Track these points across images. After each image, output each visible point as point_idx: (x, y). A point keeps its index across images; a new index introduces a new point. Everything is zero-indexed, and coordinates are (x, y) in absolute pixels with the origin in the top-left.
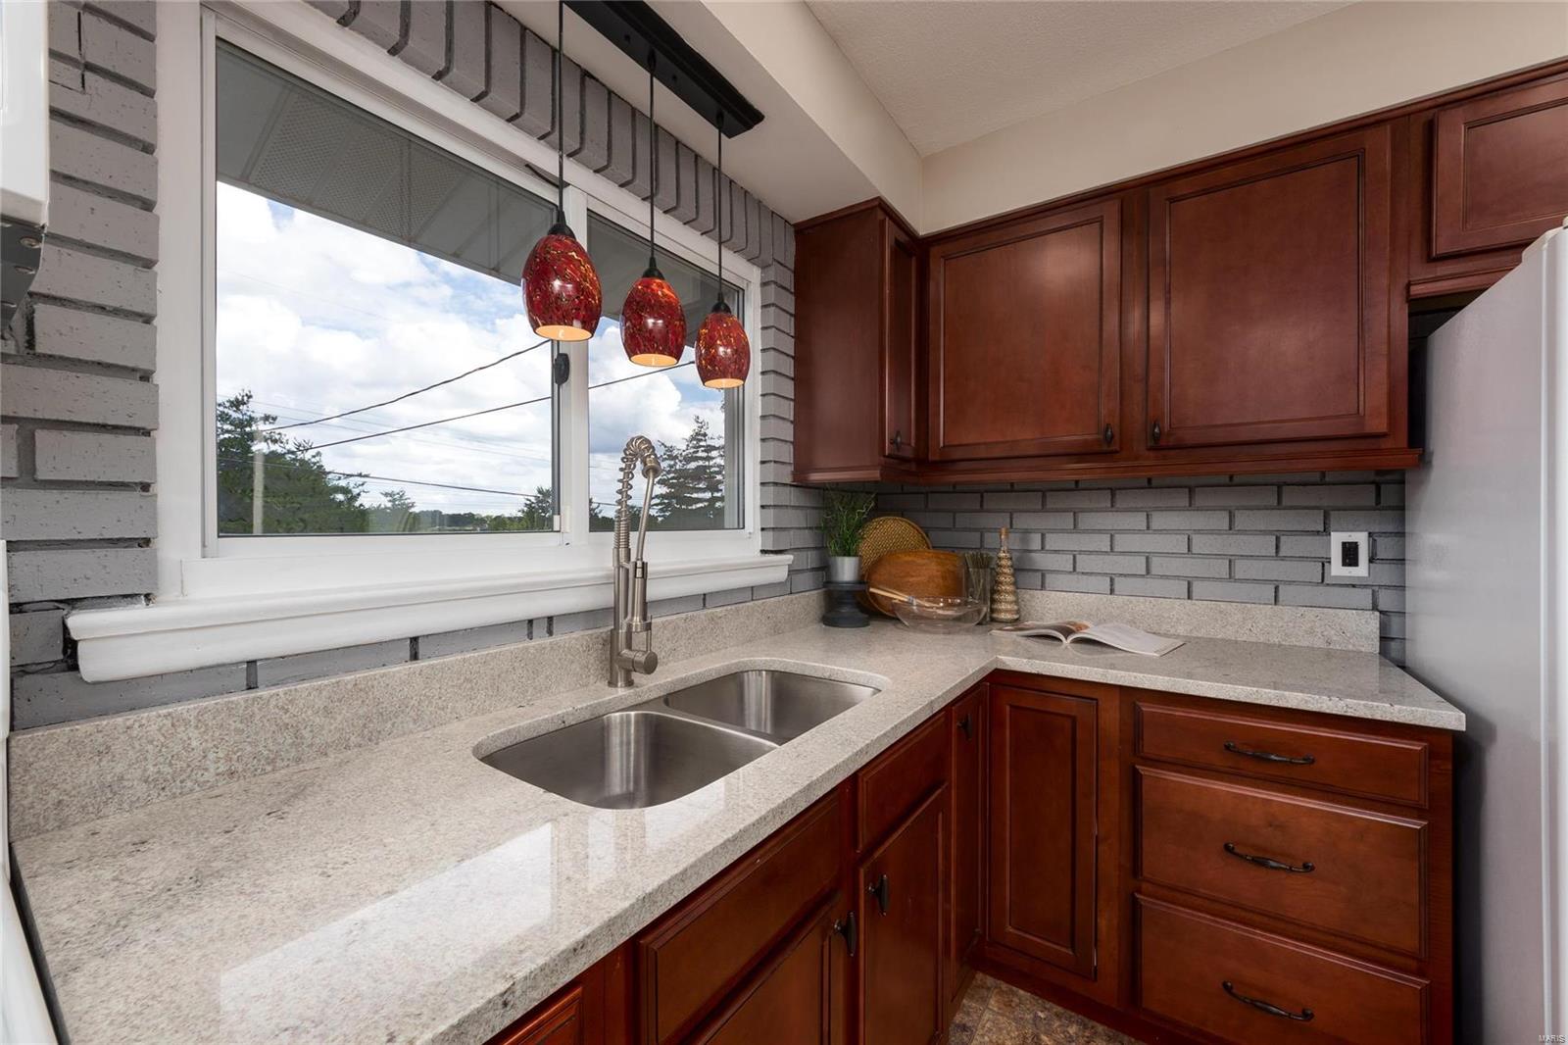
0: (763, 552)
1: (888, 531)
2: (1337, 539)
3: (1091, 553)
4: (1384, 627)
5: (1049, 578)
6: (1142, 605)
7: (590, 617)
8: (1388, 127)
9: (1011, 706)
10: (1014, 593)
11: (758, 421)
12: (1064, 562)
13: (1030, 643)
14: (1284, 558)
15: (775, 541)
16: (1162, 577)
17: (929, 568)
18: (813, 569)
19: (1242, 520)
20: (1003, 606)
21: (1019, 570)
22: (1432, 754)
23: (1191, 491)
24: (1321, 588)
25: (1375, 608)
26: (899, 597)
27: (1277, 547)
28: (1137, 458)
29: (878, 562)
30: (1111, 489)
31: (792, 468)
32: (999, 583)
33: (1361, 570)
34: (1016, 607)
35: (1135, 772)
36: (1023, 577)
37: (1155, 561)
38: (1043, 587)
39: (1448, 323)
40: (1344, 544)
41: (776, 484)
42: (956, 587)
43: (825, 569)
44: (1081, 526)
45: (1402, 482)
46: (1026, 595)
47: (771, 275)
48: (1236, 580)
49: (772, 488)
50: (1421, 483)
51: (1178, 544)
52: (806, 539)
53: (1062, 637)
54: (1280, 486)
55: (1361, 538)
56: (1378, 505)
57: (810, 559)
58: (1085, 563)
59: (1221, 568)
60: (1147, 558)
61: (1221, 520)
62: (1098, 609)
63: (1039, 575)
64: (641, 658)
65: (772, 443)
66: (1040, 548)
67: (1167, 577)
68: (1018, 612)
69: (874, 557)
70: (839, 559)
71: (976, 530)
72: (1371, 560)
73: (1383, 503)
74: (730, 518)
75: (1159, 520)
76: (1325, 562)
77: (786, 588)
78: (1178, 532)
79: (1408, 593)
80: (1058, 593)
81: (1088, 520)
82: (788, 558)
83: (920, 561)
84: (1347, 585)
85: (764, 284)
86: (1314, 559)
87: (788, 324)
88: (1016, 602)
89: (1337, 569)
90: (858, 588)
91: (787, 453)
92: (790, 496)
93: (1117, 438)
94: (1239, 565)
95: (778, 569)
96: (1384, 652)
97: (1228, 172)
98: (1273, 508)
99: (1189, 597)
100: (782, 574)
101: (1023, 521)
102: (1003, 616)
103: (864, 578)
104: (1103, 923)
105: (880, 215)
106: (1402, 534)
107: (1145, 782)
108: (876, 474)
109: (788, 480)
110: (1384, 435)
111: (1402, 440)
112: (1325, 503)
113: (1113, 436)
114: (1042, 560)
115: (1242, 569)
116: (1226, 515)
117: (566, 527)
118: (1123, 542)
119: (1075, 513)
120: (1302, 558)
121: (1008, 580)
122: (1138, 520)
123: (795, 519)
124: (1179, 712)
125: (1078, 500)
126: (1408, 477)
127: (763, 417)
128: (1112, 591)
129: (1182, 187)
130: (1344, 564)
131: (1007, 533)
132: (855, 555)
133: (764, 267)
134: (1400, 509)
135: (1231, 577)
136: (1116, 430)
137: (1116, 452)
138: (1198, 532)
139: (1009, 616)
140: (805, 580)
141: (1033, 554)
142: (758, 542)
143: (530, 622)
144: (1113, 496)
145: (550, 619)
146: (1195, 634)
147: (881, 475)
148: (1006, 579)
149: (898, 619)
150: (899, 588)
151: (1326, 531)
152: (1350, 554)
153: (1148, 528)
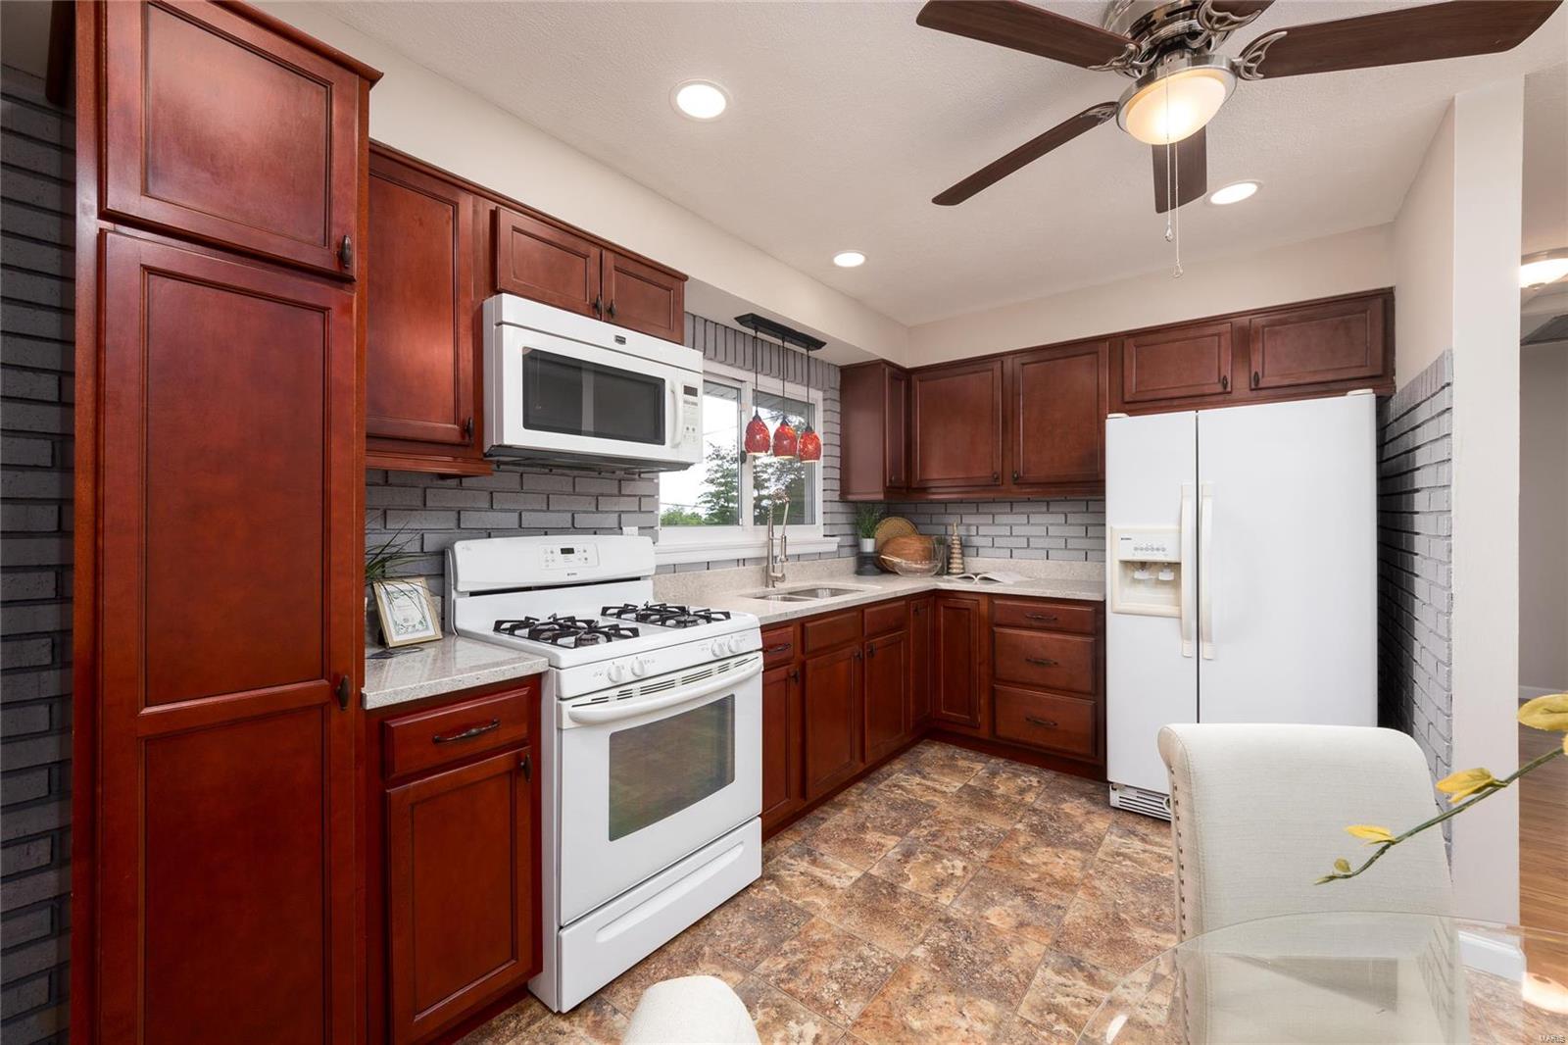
0: (825, 536)
1: (892, 526)
3: (1001, 536)
5: (980, 551)
6: (1025, 563)
7: (757, 560)
8: (1107, 343)
9: (944, 607)
10: (962, 558)
11: (822, 469)
12: (988, 542)
13: (960, 581)
14: (1088, 538)
15: (831, 529)
16: (1036, 548)
17: (915, 545)
18: (851, 546)
20: (954, 566)
21: (965, 546)
23: (1048, 503)
26: (896, 560)
27: (1087, 533)
29: (886, 543)
30: (1010, 502)
31: (839, 493)
32: (952, 553)
34: (962, 566)
35: (993, 631)
36: (967, 551)
37: (1031, 540)
38: (978, 554)
41: (831, 501)
42: (930, 555)
43: (857, 545)
44: (996, 522)
46: (967, 559)
47: (828, 395)
48: (1069, 549)
49: (829, 504)
51: (1042, 531)
52: (847, 529)
53: (975, 577)
54: (1087, 501)
57: (849, 540)
58: (998, 542)
59: (1061, 543)
60: (1028, 539)
61: (1061, 518)
62: (1003, 567)
63: (975, 549)
64: (780, 575)
65: (829, 481)
66: (975, 534)
68: (963, 569)
69: (885, 539)
70: (864, 540)
71: (943, 524)
74: (807, 518)
75: (1034, 519)
77: (837, 554)
78: (1041, 525)
80: (985, 558)
81: (999, 519)
82: (838, 539)
83: (910, 542)
85: (824, 400)
87: (837, 418)
88: (963, 564)
90: (876, 555)
91: (836, 485)
92: (838, 507)
93: (1000, 478)
94: (1070, 541)
95: (832, 545)
97: (1045, 355)
98: (1084, 512)
99: (1047, 559)
100: (834, 547)
101: (967, 519)
102: (954, 571)
103: (878, 551)
105: (883, 365)
107: (997, 635)
108: (881, 497)
109: (837, 499)
113: (997, 477)
114: (977, 541)
116: (1064, 516)
117: (745, 523)
118: (1017, 530)
119: (993, 516)
120: (1098, 537)
122: (1023, 519)
123: (841, 519)
125: (995, 508)
127: (824, 467)
128: (1011, 557)
129: (1027, 358)
131: (958, 526)
132: (873, 537)
133: (825, 391)
135: (1067, 548)
136: (1000, 473)
137: (1000, 485)
138: (1052, 524)
139: (958, 571)
140: (847, 551)
141: (972, 538)
142: (822, 531)
143: (738, 560)
144: (1012, 505)
145: (744, 560)
146: (1047, 577)
147: (885, 497)
148: (956, 550)
149: (897, 573)
150: (898, 556)
153: (1028, 523)
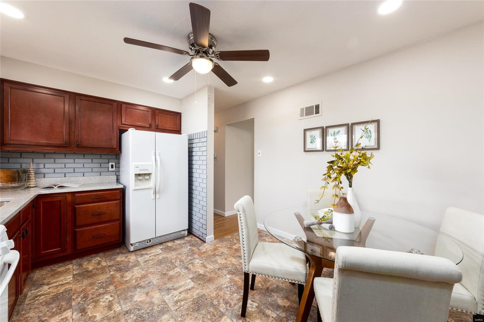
2: (110, 164)
3: (59, 168)
4: (117, 178)
5: (46, 175)
6: (73, 179)
9: (42, 202)
10: (35, 179)
12: (51, 171)
14: (101, 168)
19: (94, 161)
20: (31, 183)
21: (37, 173)
22: (120, 192)
23: (84, 155)
24: (108, 172)
25: (116, 175)
27: (101, 166)
28: (73, 148)
30: (65, 154)
32: (30, 177)
33: (114, 169)
35: (75, 207)
36: (38, 175)
37: (76, 169)
38: (44, 177)
39: (124, 133)
40: (111, 165)
45: (119, 155)
46: (39, 180)
48: (93, 172)
50: (121, 155)
51: (81, 165)
53: (54, 187)
54: (101, 155)
55: (114, 164)
56: (116, 159)
58: (57, 171)
59: (90, 170)
60: (74, 169)
61: (90, 161)
62: (61, 181)
63: (43, 174)
66: (43, 167)
67: (78, 172)
68: (37, 184)
71: (19, 163)
72: (115, 167)
73: (117, 158)
75: (76, 161)
76: (108, 168)
79: (120, 172)
80: (50, 178)
81: (58, 161)
84: (111, 172)
86: (107, 167)
88: (36, 182)
89: (110, 169)
93: (68, 143)
94: (94, 169)
96: (117, 182)
97: (91, 99)
98: (100, 159)
99: (84, 176)
101: (36, 161)
102: (32, 186)
104: (68, 239)
106: (119, 163)
107: (77, 208)
110: (115, 148)
111: (118, 149)
112: (108, 158)
113: (67, 143)
114: (44, 171)
115: (94, 170)
116: (91, 160)
119: (54, 159)
120: (105, 167)
121: (33, 176)
122: (72, 161)
124: (83, 194)
125: (55, 156)
126: (120, 154)
128: (65, 177)
129: (83, 98)
130: (111, 168)
131: (32, 164)
134: (119, 159)
135: (92, 172)
136: (68, 142)
137: (68, 147)
138: (85, 163)
139: (34, 185)
141: (41, 169)
144: (65, 155)
146: (85, 183)
151: (109, 163)
152: (112, 166)
153: (74, 162)
